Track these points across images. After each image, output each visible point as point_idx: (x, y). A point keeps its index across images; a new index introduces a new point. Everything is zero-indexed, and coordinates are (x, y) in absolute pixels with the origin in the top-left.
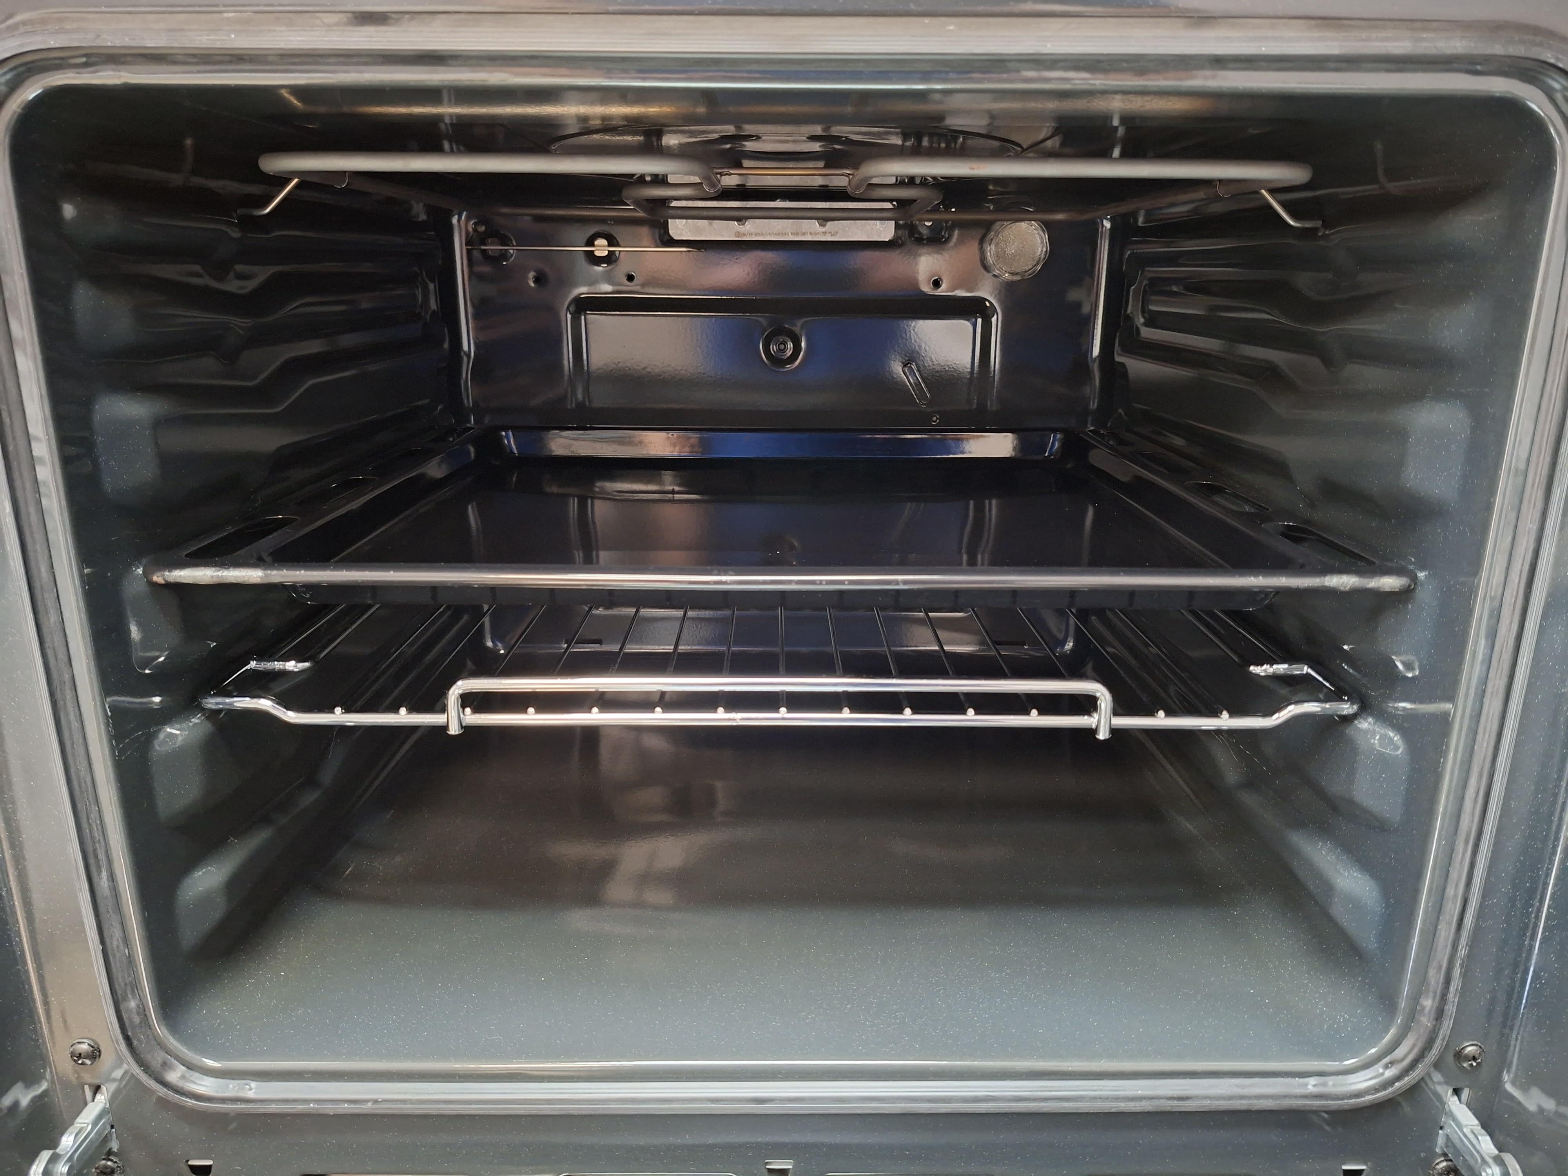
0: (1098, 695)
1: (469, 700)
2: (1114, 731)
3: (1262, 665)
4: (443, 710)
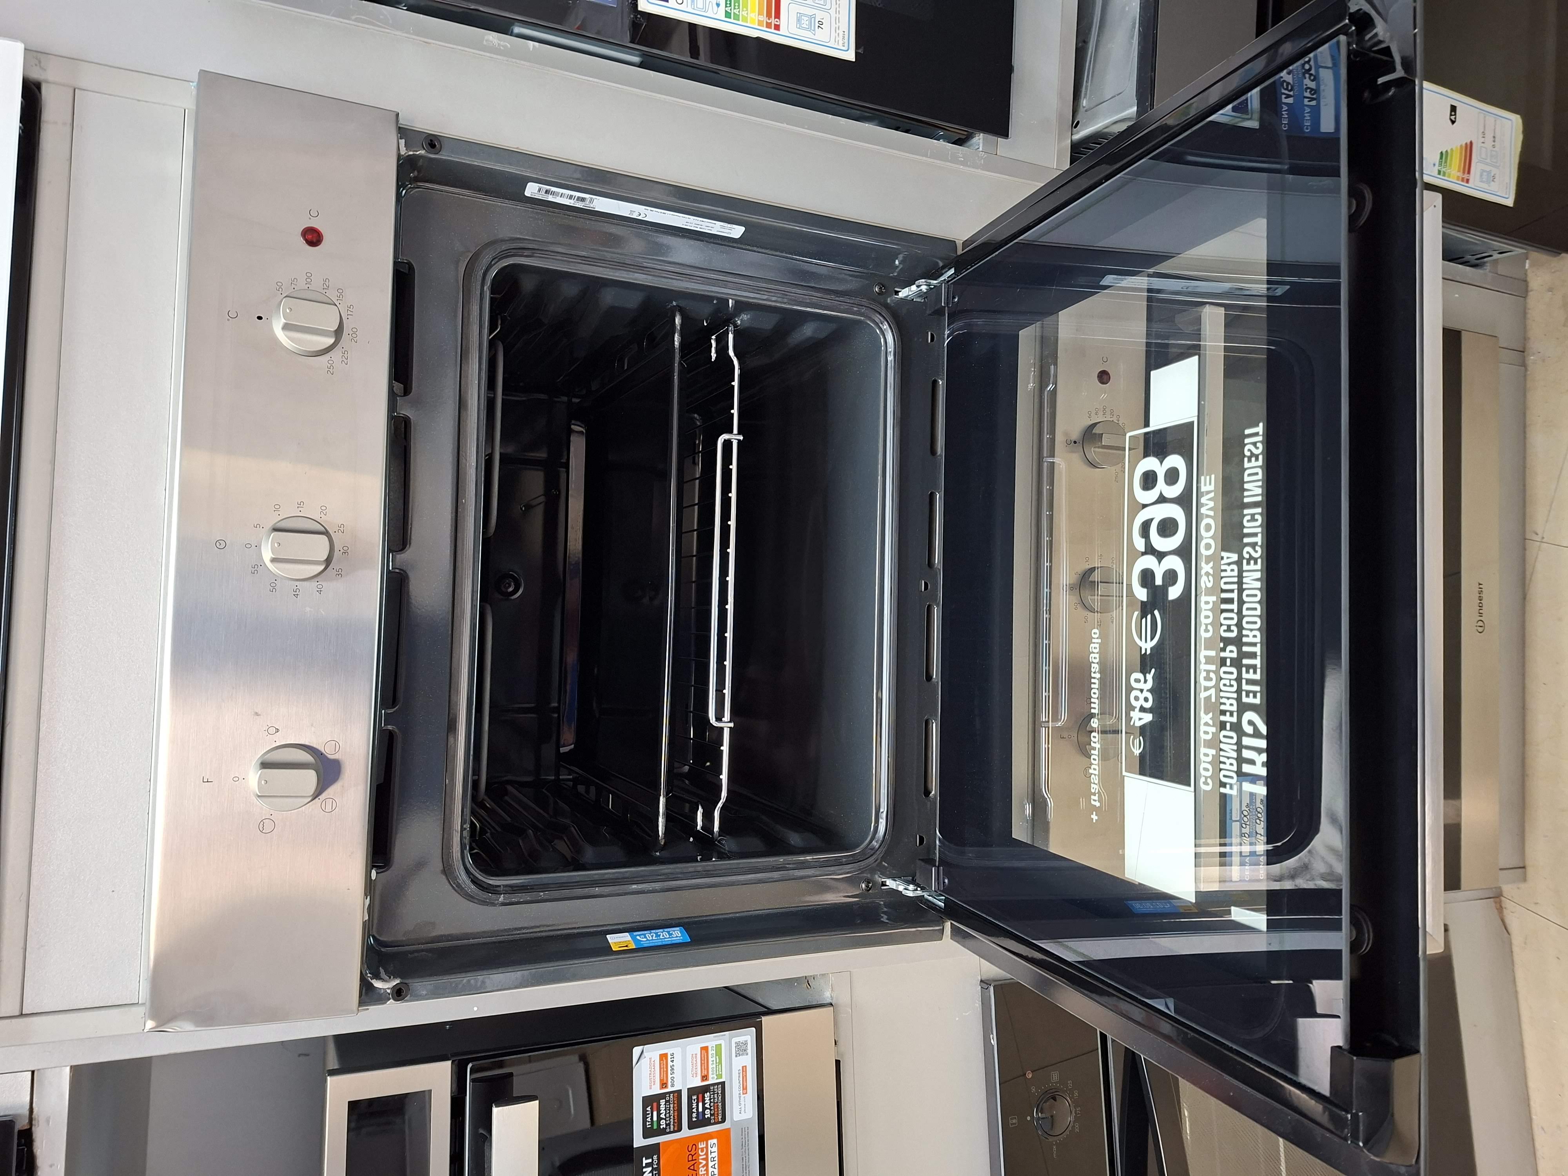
0: (723, 440)
1: (719, 719)
2: (739, 433)
3: (711, 356)
4: (722, 729)
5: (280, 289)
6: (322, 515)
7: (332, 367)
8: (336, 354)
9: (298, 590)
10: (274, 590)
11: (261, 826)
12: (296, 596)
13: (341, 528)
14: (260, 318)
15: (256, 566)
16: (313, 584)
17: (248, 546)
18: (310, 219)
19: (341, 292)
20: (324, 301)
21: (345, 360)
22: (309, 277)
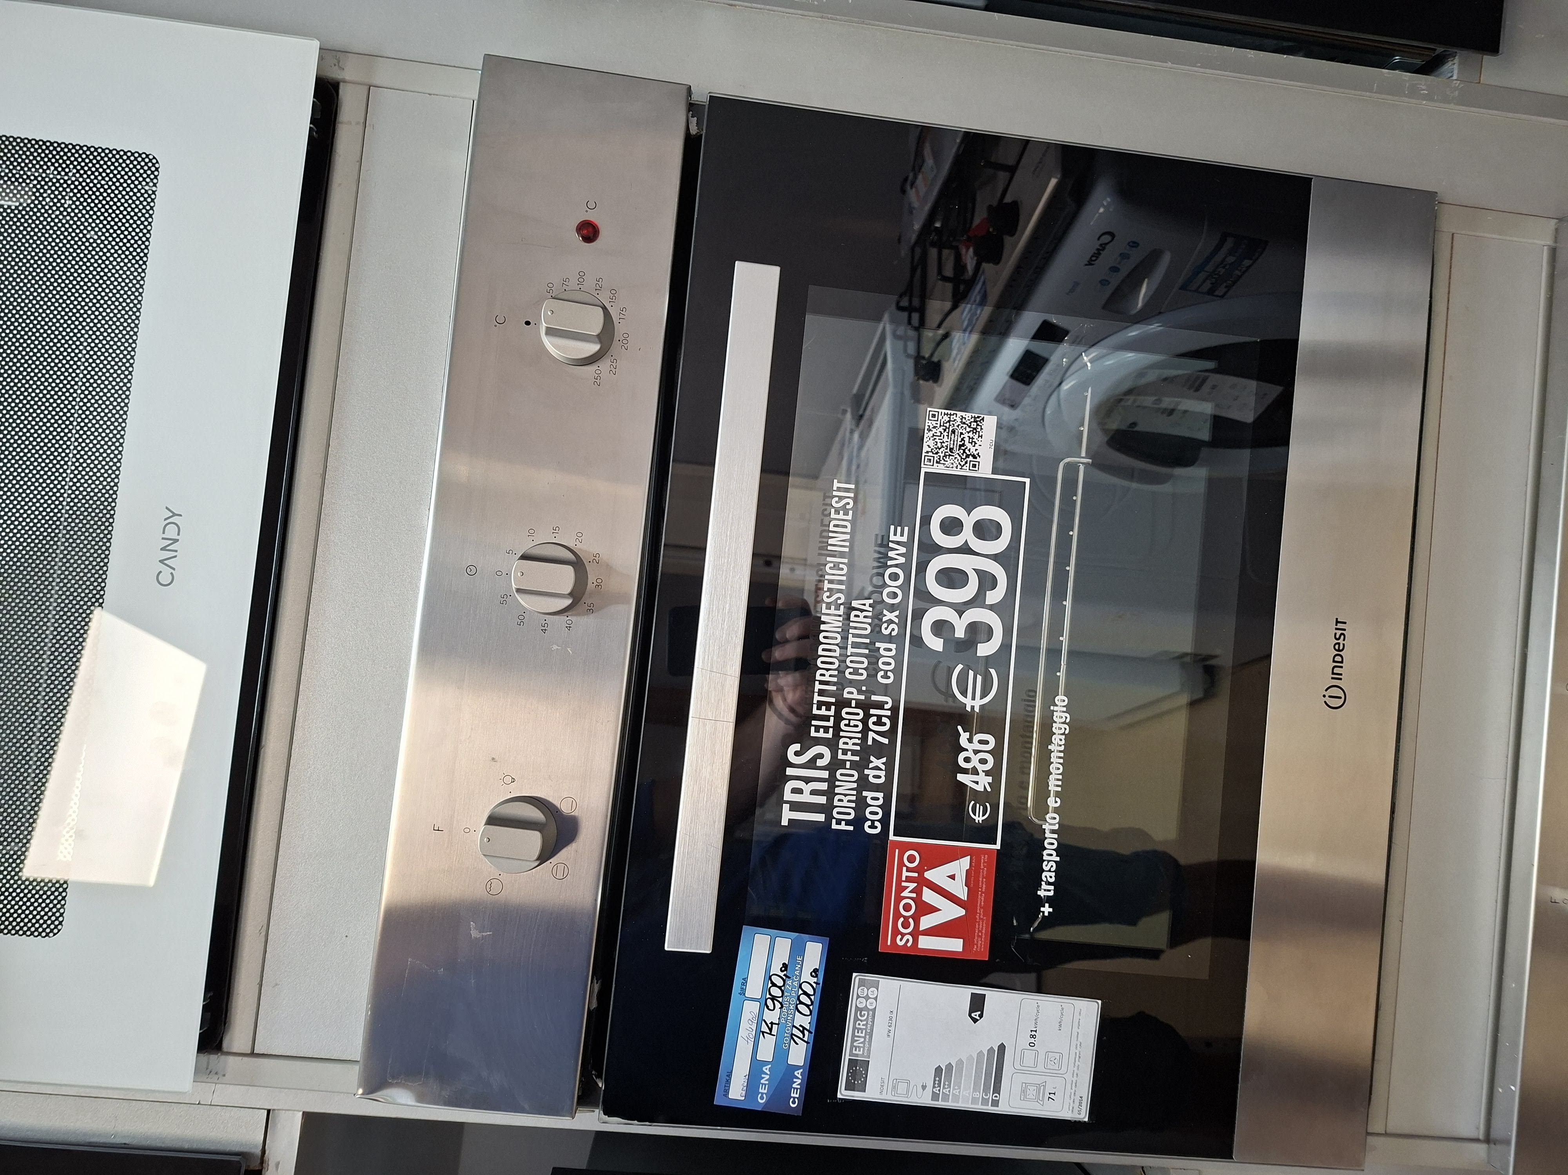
5: (551, 291)
6: (578, 543)
7: (599, 378)
8: (604, 366)
9: (546, 625)
10: (522, 623)
11: (489, 886)
12: (544, 631)
13: (596, 560)
14: (528, 323)
15: (505, 596)
16: (563, 618)
17: (499, 573)
18: (587, 211)
19: (614, 292)
20: (595, 303)
21: (613, 371)
22: (581, 277)
